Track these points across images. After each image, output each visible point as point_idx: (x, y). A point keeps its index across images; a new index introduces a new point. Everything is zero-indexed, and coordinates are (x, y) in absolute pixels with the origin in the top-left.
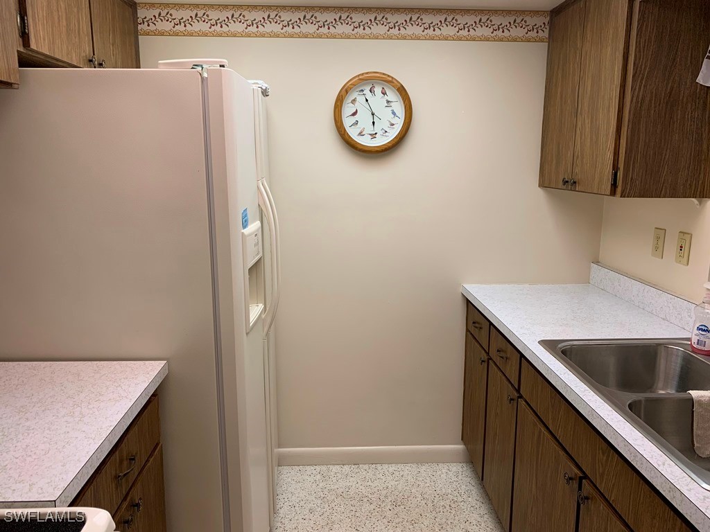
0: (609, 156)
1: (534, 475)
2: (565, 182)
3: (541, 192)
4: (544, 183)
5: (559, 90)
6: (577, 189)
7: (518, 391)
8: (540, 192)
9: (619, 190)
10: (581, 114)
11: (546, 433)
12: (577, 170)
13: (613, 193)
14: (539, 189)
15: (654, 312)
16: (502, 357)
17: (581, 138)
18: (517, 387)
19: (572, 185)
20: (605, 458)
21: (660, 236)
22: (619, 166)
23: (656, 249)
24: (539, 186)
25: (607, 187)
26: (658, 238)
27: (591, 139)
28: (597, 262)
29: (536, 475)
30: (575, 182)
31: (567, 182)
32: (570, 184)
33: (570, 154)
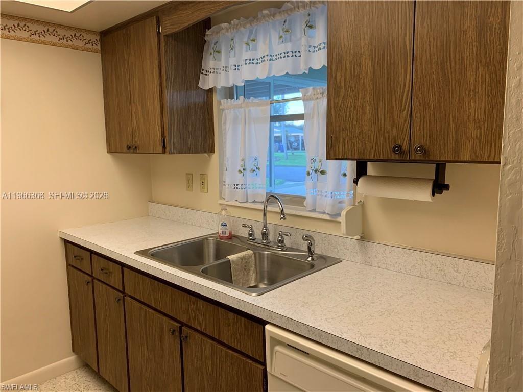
0: (158, 128)
1: (145, 344)
2: (129, 148)
3: (109, 157)
4: (111, 150)
5: (115, 86)
6: (138, 152)
7: (123, 292)
8: (109, 155)
9: (167, 150)
10: (134, 102)
11: (151, 311)
12: (136, 139)
13: (164, 152)
14: (108, 154)
15: (193, 224)
16: (106, 273)
17: (136, 118)
18: (121, 290)
19: (134, 149)
20: (195, 306)
21: (189, 178)
22: (165, 135)
23: (189, 186)
24: (108, 152)
25: (159, 148)
26: (189, 180)
27: (144, 119)
28: (152, 201)
29: (147, 343)
30: (136, 147)
31: (130, 147)
32: (132, 149)
33: (129, 129)
